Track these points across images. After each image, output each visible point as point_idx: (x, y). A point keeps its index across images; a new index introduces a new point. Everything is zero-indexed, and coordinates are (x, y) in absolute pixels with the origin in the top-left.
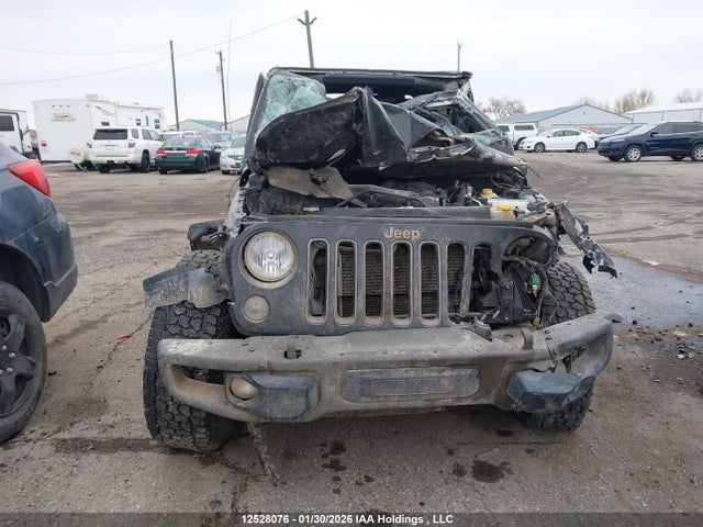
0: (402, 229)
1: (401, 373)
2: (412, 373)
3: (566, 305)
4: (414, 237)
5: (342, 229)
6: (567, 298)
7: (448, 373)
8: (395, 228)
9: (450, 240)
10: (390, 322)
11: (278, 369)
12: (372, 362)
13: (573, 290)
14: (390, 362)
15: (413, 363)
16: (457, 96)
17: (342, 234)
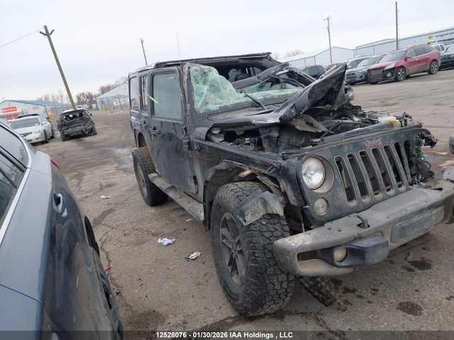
0: (372, 140)
1: (416, 219)
4: (379, 144)
5: (346, 148)
8: (369, 140)
9: (394, 141)
10: (387, 194)
11: (363, 236)
12: (405, 216)
14: (412, 213)
15: (421, 211)
17: (347, 150)
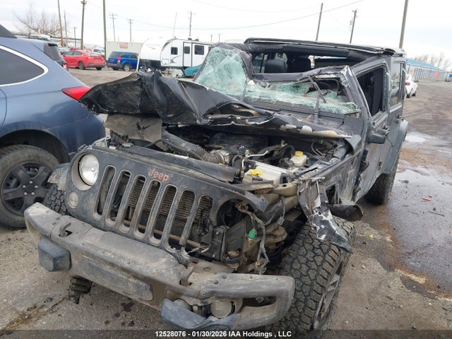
0: (160, 171)
1: (107, 268)
2: (112, 271)
3: (303, 260)
4: (164, 179)
5: (126, 163)
6: (308, 256)
7: (132, 280)
8: (157, 170)
9: (186, 187)
11: (53, 239)
13: (318, 251)
15: (112, 265)
16: (342, 72)
17: (126, 166)
